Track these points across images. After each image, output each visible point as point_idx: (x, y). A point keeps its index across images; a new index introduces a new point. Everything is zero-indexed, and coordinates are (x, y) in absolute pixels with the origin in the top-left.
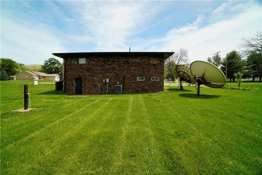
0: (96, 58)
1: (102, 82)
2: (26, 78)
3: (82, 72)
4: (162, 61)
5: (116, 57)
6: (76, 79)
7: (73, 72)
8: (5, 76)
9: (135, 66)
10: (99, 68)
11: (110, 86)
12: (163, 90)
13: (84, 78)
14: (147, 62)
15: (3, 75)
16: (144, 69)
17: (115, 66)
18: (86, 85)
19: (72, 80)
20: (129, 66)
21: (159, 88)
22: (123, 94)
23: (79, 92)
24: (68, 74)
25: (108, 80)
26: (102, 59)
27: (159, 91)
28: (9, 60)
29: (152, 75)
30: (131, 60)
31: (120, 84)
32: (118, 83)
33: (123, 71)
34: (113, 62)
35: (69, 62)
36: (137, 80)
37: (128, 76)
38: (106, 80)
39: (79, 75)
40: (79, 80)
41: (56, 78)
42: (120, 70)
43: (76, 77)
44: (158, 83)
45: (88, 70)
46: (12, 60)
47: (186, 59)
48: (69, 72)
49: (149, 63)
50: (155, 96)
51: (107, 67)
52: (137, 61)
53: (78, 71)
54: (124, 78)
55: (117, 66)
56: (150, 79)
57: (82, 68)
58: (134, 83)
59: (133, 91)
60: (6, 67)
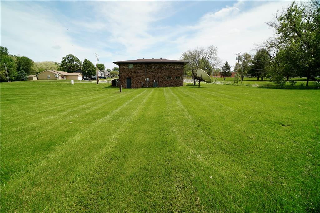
0: (140, 64)
1: (145, 80)
2: (49, 77)
3: (131, 74)
4: (182, 67)
5: (153, 64)
6: (127, 79)
7: (125, 74)
8: (25, 75)
9: (165, 70)
10: (142, 71)
11: (149, 83)
12: (183, 85)
13: (133, 78)
14: (173, 68)
15: (22, 75)
16: (171, 72)
17: (153, 70)
18: (134, 82)
19: (125, 79)
20: (161, 70)
21: (180, 83)
22: (158, 87)
23: (129, 86)
24: (122, 75)
25: (148, 79)
26: (144, 65)
27: (180, 86)
28: (25, 57)
29: (176, 76)
30: (163, 66)
31: (156, 81)
32: (155, 81)
33: (158, 73)
34: (151, 67)
35: (122, 67)
36: (167, 79)
37: (161, 76)
38: (147, 79)
39: (129, 76)
40: (129, 79)
41: (79, 77)
42: (156, 73)
43: (127, 77)
44: (180, 81)
45: (135, 72)
46: (28, 57)
47: (216, 56)
48: (122, 74)
49: (174, 68)
50: (179, 88)
51: (147, 70)
52: (167, 66)
53: (129, 73)
54: (158, 78)
55: (154, 70)
56: (175, 78)
57: (131, 71)
58: (165, 81)
59: (164, 86)
60: (23, 65)
